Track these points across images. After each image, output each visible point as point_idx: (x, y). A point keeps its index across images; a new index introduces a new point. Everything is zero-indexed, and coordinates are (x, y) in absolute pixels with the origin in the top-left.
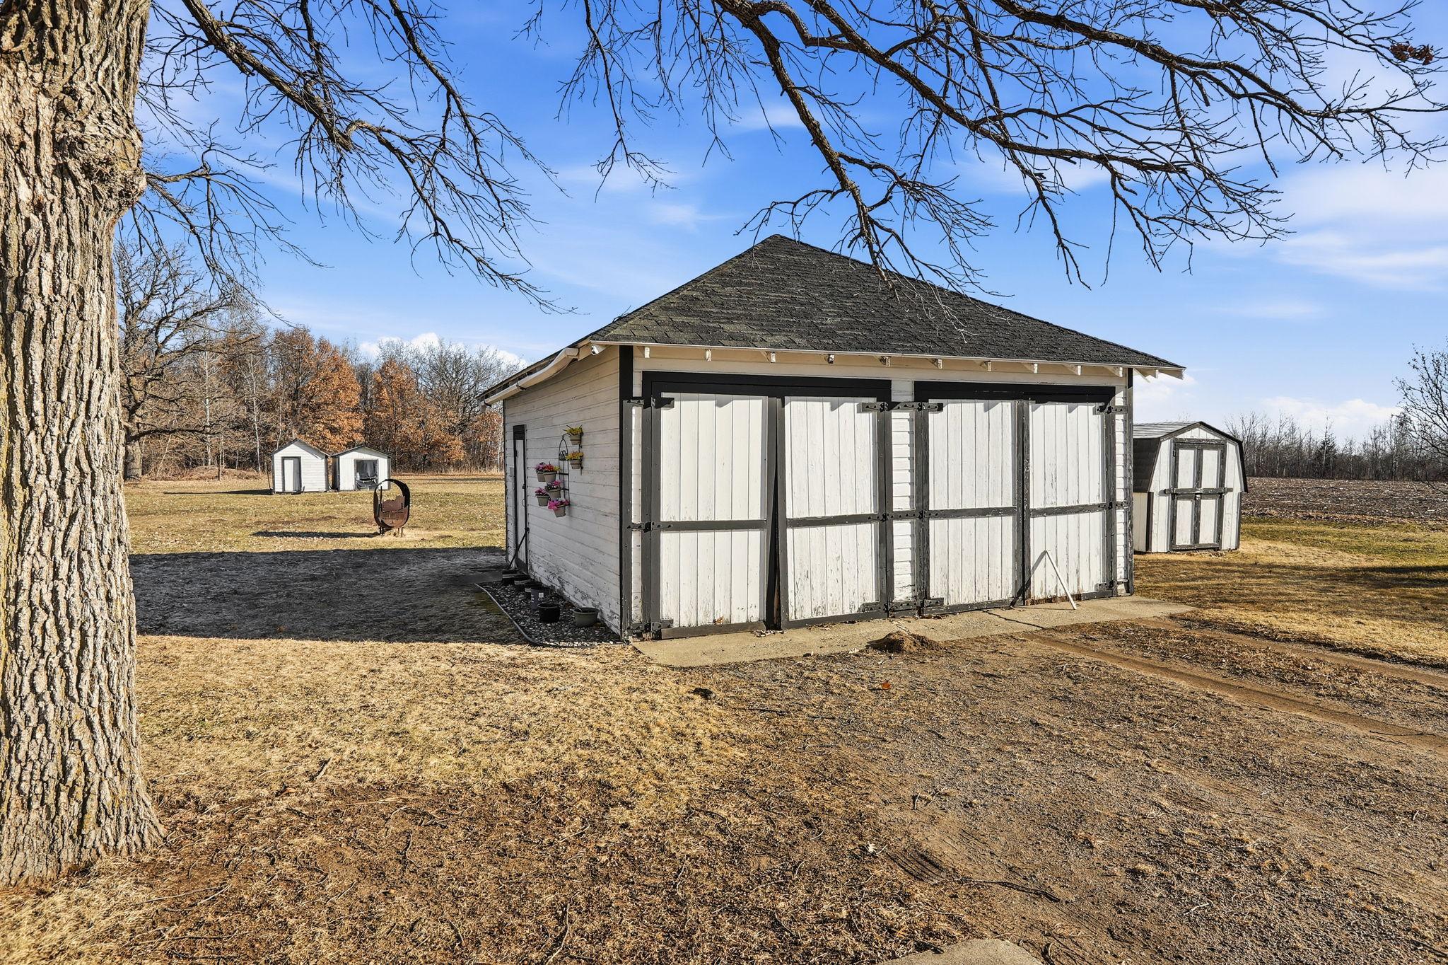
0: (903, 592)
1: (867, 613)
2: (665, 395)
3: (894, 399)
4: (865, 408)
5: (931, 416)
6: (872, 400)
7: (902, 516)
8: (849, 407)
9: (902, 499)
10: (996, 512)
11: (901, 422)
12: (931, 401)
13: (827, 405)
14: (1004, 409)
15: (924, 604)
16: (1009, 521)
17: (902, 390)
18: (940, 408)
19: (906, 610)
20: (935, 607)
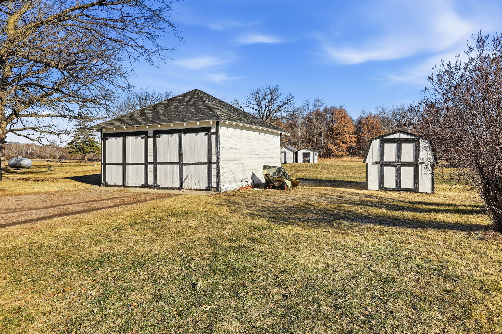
0: (151, 182)
1: (143, 186)
2: (107, 138)
3: (149, 135)
4: (142, 138)
5: (157, 139)
6: (144, 136)
7: (151, 163)
8: (139, 138)
9: (150, 160)
10: (173, 163)
11: (150, 141)
12: (157, 135)
13: (135, 138)
14: (176, 136)
15: (155, 186)
16: (178, 166)
17: (151, 133)
18: (159, 137)
19: (151, 187)
20: (158, 187)
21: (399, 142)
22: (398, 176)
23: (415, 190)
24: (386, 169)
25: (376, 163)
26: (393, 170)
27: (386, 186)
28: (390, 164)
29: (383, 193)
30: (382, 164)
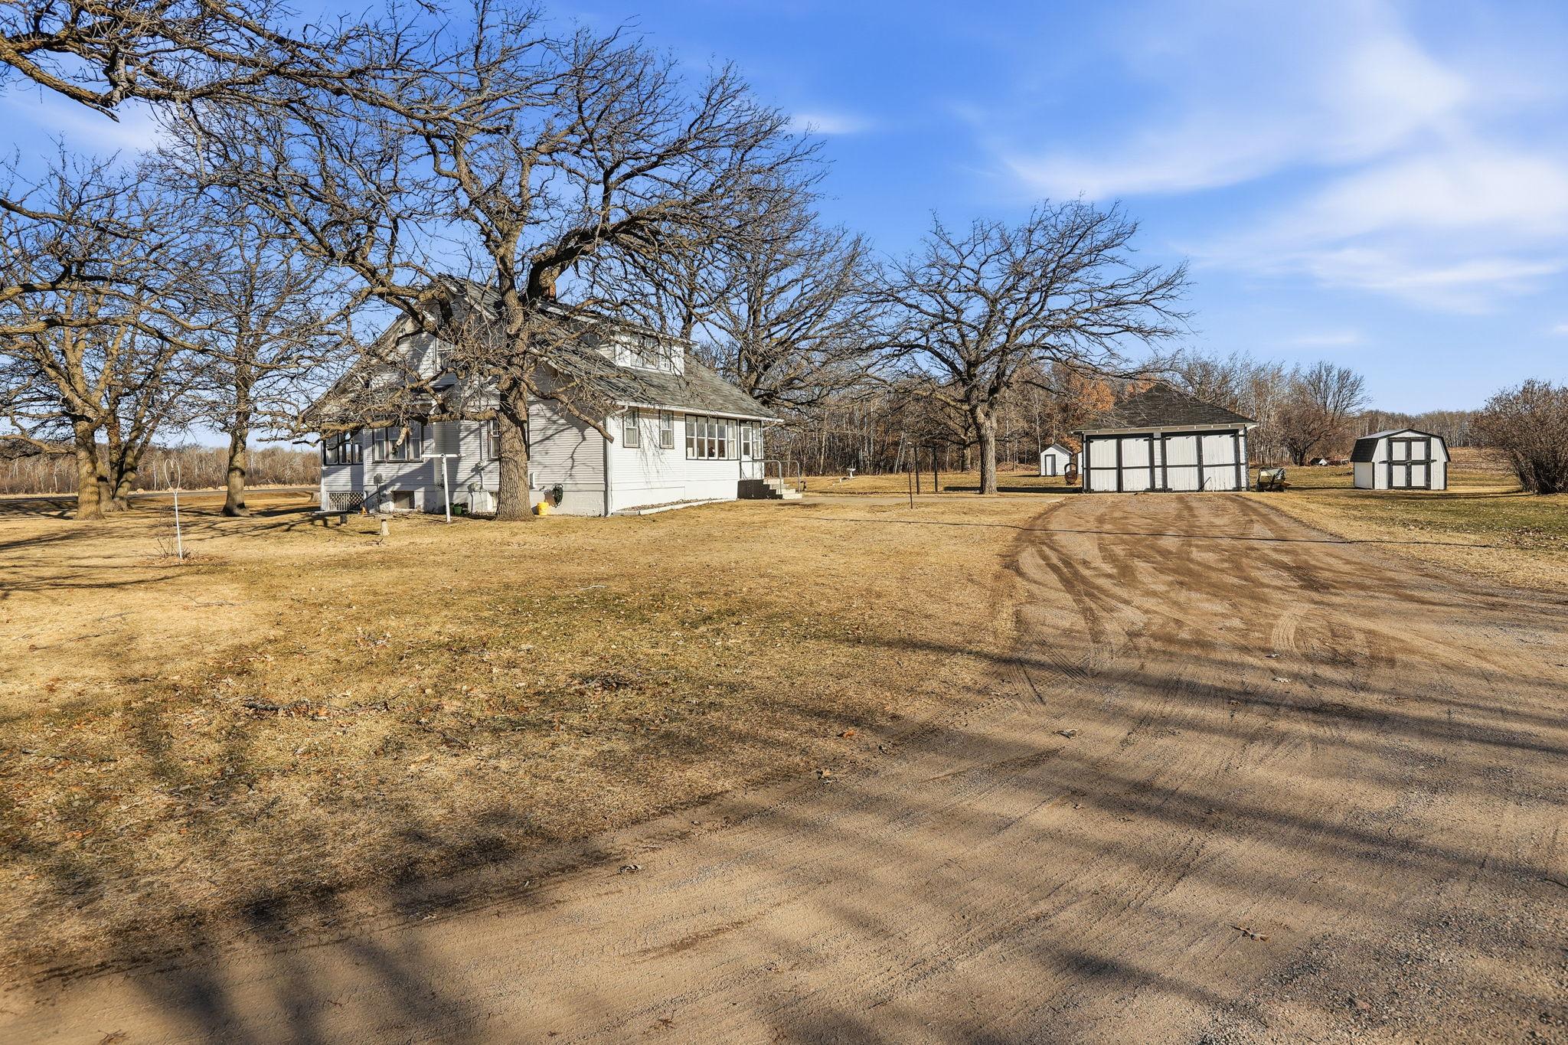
0: (1159, 485)
1: (1148, 490)
3: (1155, 437)
4: (1146, 441)
5: (1166, 441)
6: (1148, 438)
7: (1158, 466)
8: (1143, 440)
9: (1158, 462)
10: (1191, 466)
11: (1157, 444)
12: (1166, 437)
13: (1135, 439)
14: (1193, 438)
15: (1166, 489)
16: (1196, 468)
17: (1157, 435)
18: (1169, 439)
19: (1160, 491)
20: (1170, 490)
21: (1409, 441)
22: (1409, 474)
23: (1428, 487)
24: (1394, 467)
25: (1384, 462)
26: (1403, 468)
27: (1395, 484)
28: (1399, 463)
29: (1392, 491)
30: (1390, 463)
